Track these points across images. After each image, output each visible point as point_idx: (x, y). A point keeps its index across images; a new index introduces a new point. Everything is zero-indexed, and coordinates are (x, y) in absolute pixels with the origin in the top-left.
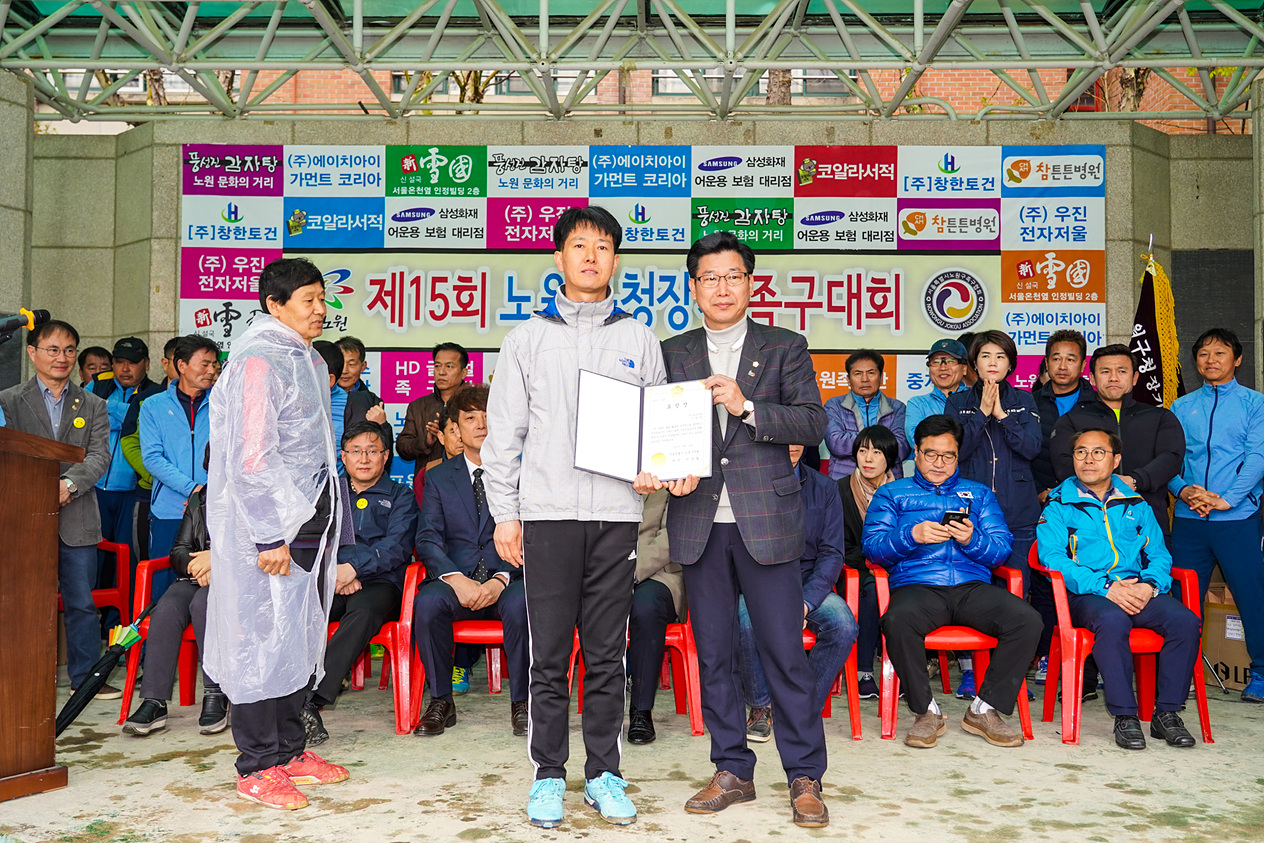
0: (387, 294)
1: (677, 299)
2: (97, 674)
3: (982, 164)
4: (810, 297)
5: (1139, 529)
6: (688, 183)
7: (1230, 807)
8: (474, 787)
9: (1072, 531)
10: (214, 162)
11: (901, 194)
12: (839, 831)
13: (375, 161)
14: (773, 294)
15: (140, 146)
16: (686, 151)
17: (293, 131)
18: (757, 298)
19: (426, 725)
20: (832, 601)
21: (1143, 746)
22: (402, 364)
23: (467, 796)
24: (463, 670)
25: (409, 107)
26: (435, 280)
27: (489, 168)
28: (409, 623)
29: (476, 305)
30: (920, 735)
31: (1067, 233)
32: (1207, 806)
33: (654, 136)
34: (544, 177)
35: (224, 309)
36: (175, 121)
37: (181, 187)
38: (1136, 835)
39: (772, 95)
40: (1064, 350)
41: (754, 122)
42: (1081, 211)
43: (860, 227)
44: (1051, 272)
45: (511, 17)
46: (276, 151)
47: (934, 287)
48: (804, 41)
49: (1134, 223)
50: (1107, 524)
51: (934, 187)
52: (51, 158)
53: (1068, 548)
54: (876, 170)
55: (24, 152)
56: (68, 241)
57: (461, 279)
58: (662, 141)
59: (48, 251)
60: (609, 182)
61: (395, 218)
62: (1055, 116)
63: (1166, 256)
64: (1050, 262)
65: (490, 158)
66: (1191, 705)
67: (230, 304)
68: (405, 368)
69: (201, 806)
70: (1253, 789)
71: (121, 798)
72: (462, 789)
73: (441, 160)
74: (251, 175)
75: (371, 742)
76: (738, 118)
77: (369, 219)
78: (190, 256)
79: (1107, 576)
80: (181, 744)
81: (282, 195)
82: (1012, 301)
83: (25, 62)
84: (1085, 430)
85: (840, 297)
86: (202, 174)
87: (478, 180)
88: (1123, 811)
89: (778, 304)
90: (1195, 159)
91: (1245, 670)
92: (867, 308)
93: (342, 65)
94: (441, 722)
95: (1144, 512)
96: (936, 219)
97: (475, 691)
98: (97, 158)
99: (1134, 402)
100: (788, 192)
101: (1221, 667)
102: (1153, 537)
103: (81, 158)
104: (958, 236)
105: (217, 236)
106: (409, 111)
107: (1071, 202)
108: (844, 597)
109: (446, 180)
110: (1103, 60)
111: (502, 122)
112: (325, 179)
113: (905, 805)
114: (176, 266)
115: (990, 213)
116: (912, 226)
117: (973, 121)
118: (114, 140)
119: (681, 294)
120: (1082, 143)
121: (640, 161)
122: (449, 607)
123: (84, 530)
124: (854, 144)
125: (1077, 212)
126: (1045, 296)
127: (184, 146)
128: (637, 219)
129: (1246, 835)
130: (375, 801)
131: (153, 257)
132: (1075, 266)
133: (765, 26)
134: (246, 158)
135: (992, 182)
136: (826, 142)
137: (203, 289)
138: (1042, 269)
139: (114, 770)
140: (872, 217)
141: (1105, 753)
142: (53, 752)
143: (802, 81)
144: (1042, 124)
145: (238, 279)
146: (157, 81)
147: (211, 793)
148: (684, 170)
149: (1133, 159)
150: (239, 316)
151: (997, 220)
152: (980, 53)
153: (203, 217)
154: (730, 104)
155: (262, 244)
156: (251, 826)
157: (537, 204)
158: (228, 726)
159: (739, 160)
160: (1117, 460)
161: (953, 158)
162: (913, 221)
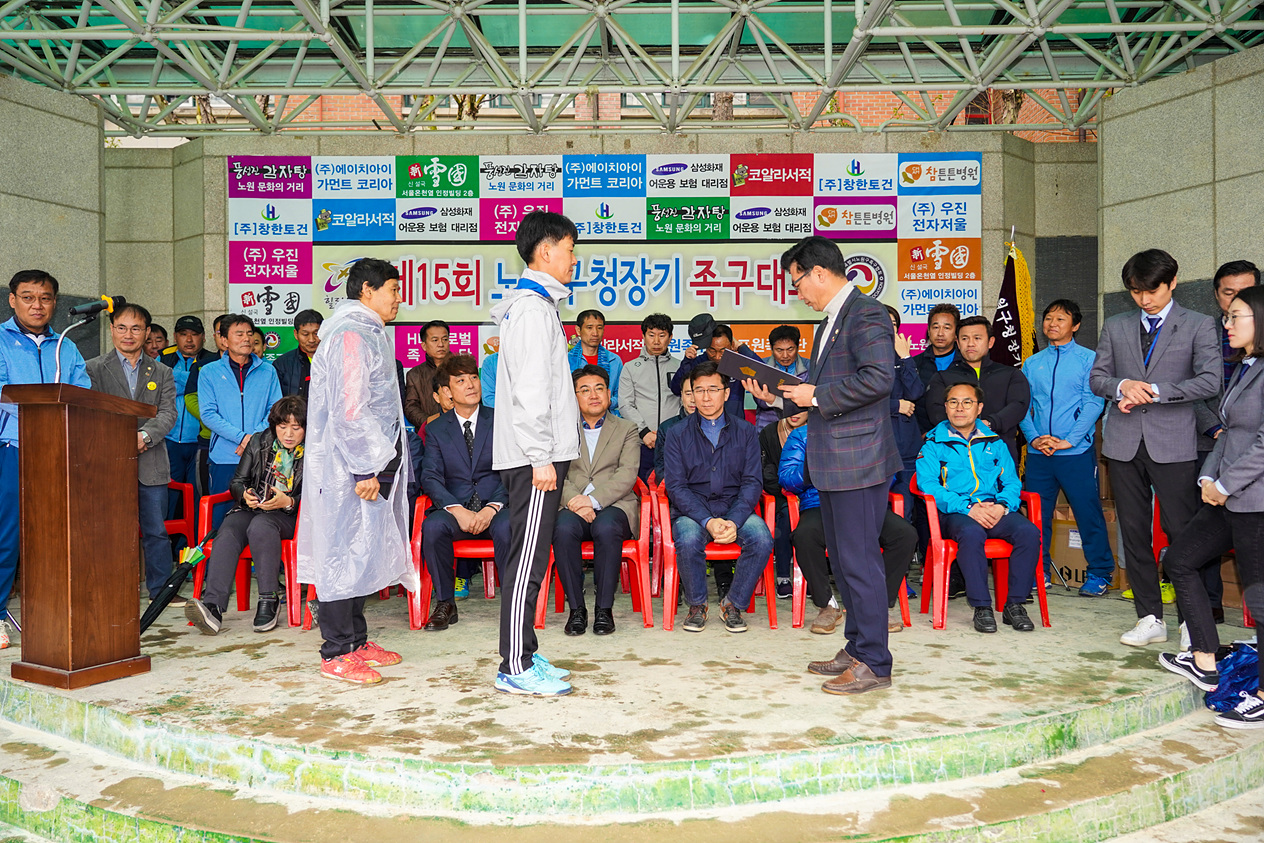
1: (636, 281)
2: (171, 586)
3: (882, 167)
4: (744, 278)
5: (996, 461)
6: (644, 186)
7: (1055, 673)
8: (471, 667)
9: (943, 464)
10: (254, 170)
11: (817, 193)
12: (751, 695)
13: (386, 168)
14: (713, 275)
15: (193, 158)
16: (642, 159)
17: (319, 144)
18: (701, 279)
19: (434, 622)
20: (754, 521)
21: (995, 630)
22: (412, 336)
23: (465, 674)
24: (464, 581)
25: (414, 124)
26: (438, 267)
27: (481, 174)
29: (472, 287)
30: (821, 624)
31: (951, 224)
32: (1036, 673)
33: (615, 147)
34: (526, 181)
35: (266, 291)
36: (221, 136)
37: (228, 192)
38: (979, 694)
39: (717, 109)
40: (942, 320)
41: (697, 134)
42: (962, 206)
43: (784, 220)
44: (938, 256)
45: (495, 48)
46: (305, 161)
48: (739, 66)
49: (1004, 216)
50: (971, 458)
51: (843, 187)
52: (119, 168)
53: (940, 478)
54: (796, 173)
55: (97, 164)
56: (136, 235)
57: (459, 265)
58: (622, 151)
59: (118, 245)
60: (579, 185)
61: (404, 216)
62: (942, 128)
63: (1031, 244)
64: (937, 248)
67: (271, 288)
68: (415, 339)
69: (256, 684)
70: (1074, 660)
71: (193, 679)
72: (461, 669)
73: (441, 168)
74: (285, 181)
75: (391, 636)
76: (684, 131)
77: (383, 217)
78: (237, 249)
79: (970, 500)
80: (239, 640)
81: (311, 198)
82: (906, 280)
83: (96, 90)
84: (955, 384)
86: (245, 180)
87: (472, 184)
88: (972, 677)
89: (718, 284)
90: (1055, 162)
91: (1083, 572)
93: (357, 91)
94: (446, 620)
95: (1000, 448)
96: (845, 213)
97: (473, 597)
98: (156, 168)
99: (992, 362)
100: (725, 192)
101: (1065, 570)
102: (1007, 468)
103: (144, 167)
104: (863, 227)
105: (258, 232)
106: (414, 127)
107: (953, 199)
108: (763, 517)
109: (445, 184)
110: (977, 83)
111: (491, 136)
112: (346, 184)
114: (225, 257)
115: (889, 208)
116: (826, 219)
117: (875, 133)
118: (171, 153)
119: (638, 276)
120: (963, 150)
121: (604, 167)
122: (450, 531)
123: (157, 473)
124: (778, 152)
125: (959, 207)
126: (933, 275)
127: (229, 157)
128: (602, 215)
129: (1061, 693)
130: (393, 679)
131: (206, 250)
132: (957, 251)
133: (705, 55)
134: (281, 167)
135: (891, 183)
136: (756, 151)
137: (248, 275)
138: (931, 254)
139: (187, 659)
140: (793, 212)
141: (965, 635)
142: (139, 647)
143: (745, 94)
144: (931, 135)
145: (276, 267)
146: (204, 100)
147: (264, 675)
148: (640, 175)
149: (1004, 163)
150: (278, 297)
151: (894, 214)
152: (882, 76)
153: (246, 216)
154: (678, 120)
155: (295, 238)
156: (296, 698)
157: (520, 203)
158: (276, 626)
159: (685, 167)
160: (980, 408)
161: (858, 163)
162: (826, 216)
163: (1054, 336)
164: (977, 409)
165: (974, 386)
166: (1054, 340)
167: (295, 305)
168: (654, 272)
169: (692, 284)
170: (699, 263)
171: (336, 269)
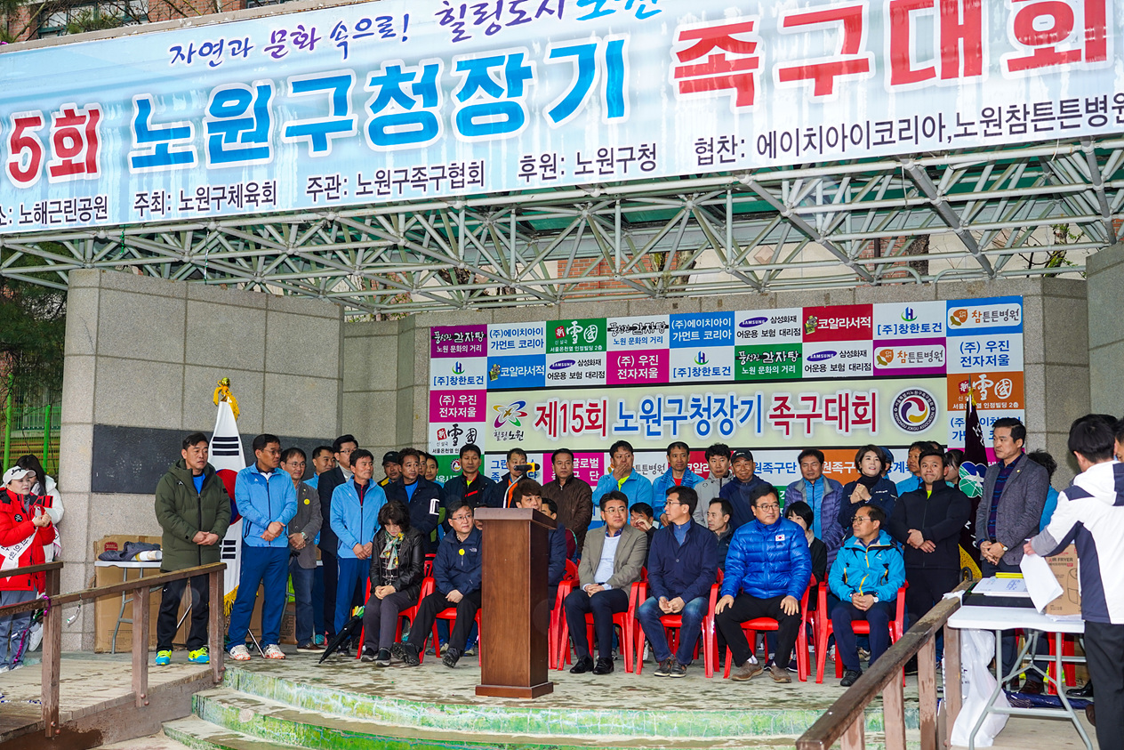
0: (547, 416)
1: (726, 415)
3: (933, 313)
4: (814, 410)
6: (733, 336)
10: (448, 337)
11: (876, 337)
13: (539, 331)
14: (788, 409)
16: (731, 315)
17: (493, 315)
18: (778, 412)
26: (576, 406)
27: (608, 332)
29: (600, 422)
31: (995, 360)
33: (710, 307)
34: (641, 336)
35: (454, 428)
36: (427, 312)
37: (430, 353)
41: (775, 293)
42: (1005, 344)
43: (847, 361)
44: (983, 388)
47: (899, 401)
49: (1045, 351)
51: (898, 331)
52: (363, 337)
54: (858, 321)
57: (591, 405)
58: (716, 309)
60: (682, 338)
61: (551, 367)
64: (983, 381)
65: (609, 326)
67: (457, 425)
73: (579, 329)
74: (468, 343)
77: (536, 369)
78: (435, 396)
81: (486, 355)
82: (955, 409)
85: (834, 410)
87: (601, 341)
89: (792, 416)
92: (852, 417)
96: (900, 353)
98: (387, 335)
100: (799, 339)
103: (379, 335)
104: (916, 365)
105: (449, 383)
107: (997, 338)
111: (616, 303)
112: (511, 344)
114: (427, 403)
115: (939, 348)
116: (883, 359)
118: (397, 324)
119: (728, 410)
120: (1005, 295)
121: (701, 323)
124: (843, 304)
125: (1002, 344)
127: (432, 327)
128: (700, 361)
131: (415, 398)
132: (1001, 383)
134: (466, 334)
135: (940, 326)
136: (824, 305)
137: (441, 416)
138: (977, 386)
140: (855, 354)
144: (976, 283)
145: (461, 409)
148: (730, 328)
149: (1043, 304)
150: (462, 432)
151: (944, 353)
153: (442, 371)
155: (475, 387)
157: (637, 354)
159: (766, 320)
161: (911, 310)
162: (884, 356)
167: (473, 438)
168: (741, 407)
169: (772, 416)
170: (777, 399)
171: (502, 410)
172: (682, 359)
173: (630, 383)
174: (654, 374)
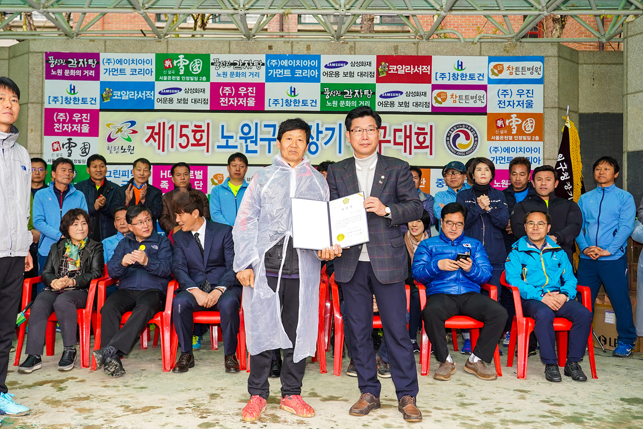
0: (156, 134)
3: (478, 66)
4: (384, 137)
5: (559, 265)
6: (319, 75)
7: (606, 413)
8: (205, 400)
9: (524, 266)
10: (62, 62)
11: (434, 82)
12: (400, 425)
13: (149, 62)
15: (22, 53)
16: (318, 58)
17: (105, 45)
19: (179, 367)
21: (560, 380)
22: (164, 172)
23: (202, 405)
24: (197, 337)
25: (168, 33)
26: (182, 127)
27: (211, 66)
28: (170, 312)
29: (204, 141)
30: (441, 373)
31: (523, 103)
32: (593, 413)
33: (300, 50)
34: (241, 71)
35: (68, 141)
36: (41, 39)
37: (44, 76)
38: (556, 428)
39: (363, 26)
40: (519, 169)
41: (355, 42)
42: (531, 92)
43: (411, 100)
44: (514, 124)
46: (96, 56)
47: (451, 132)
49: (559, 99)
50: (543, 262)
51: (451, 78)
53: (522, 275)
54: (420, 69)
57: (196, 126)
58: (305, 52)
60: (276, 74)
61: (160, 93)
62: (517, 40)
63: (576, 117)
64: (514, 119)
65: (212, 61)
66: (586, 358)
67: (71, 139)
68: (165, 174)
69: (61, 410)
70: (618, 404)
72: (199, 401)
73: (185, 62)
74: (82, 69)
75: (150, 376)
76: (346, 40)
77: (146, 93)
78: (50, 113)
79: (542, 291)
80: (49, 377)
81: (99, 80)
82: (493, 140)
84: (532, 212)
85: (400, 137)
86: (56, 68)
87: (205, 73)
88: (549, 415)
90: (592, 64)
91: (615, 339)
92: (415, 143)
93: (131, 10)
94: (187, 365)
95: (562, 255)
96: (452, 95)
97: (203, 348)
99: (556, 197)
100: (373, 80)
101: (602, 338)
102: (567, 269)
104: (464, 105)
105: (64, 102)
106: (168, 35)
107: (525, 87)
109: (188, 73)
110: (544, 11)
111: (218, 42)
112: (122, 71)
113: (434, 411)
114: (42, 118)
115: (482, 92)
116: (439, 99)
117: (473, 43)
118: (8, 49)
120: (531, 55)
121: (293, 63)
122: (191, 305)
124: (408, 54)
125: (528, 92)
126: (511, 138)
127: (46, 53)
128: (291, 94)
129: (613, 428)
130: (153, 408)
131: (29, 113)
132: (527, 121)
134: (80, 60)
135: (483, 76)
136: (393, 54)
137: (56, 131)
138: (509, 123)
139: (15, 391)
140: (417, 94)
141: (540, 384)
143: (379, 17)
144: (510, 44)
145: (75, 125)
146: (29, 16)
147: (66, 403)
148: (316, 68)
149: (559, 64)
150: (76, 145)
151: (485, 96)
152: (477, 5)
153: (56, 91)
154: (342, 32)
155: (88, 107)
156: (88, 420)
157: (237, 86)
158: (74, 367)
159: (346, 63)
160: (549, 228)
161: (462, 63)
162: (440, 97)
163: (603, 180)
164: (547, 229)
165: (545, 213)
166: (601, 183)
167: (87, 150)
168: (325, 132)
171: (114, 127)
172: (275, 92)
173: (231, 109)
174: (251, 103)
